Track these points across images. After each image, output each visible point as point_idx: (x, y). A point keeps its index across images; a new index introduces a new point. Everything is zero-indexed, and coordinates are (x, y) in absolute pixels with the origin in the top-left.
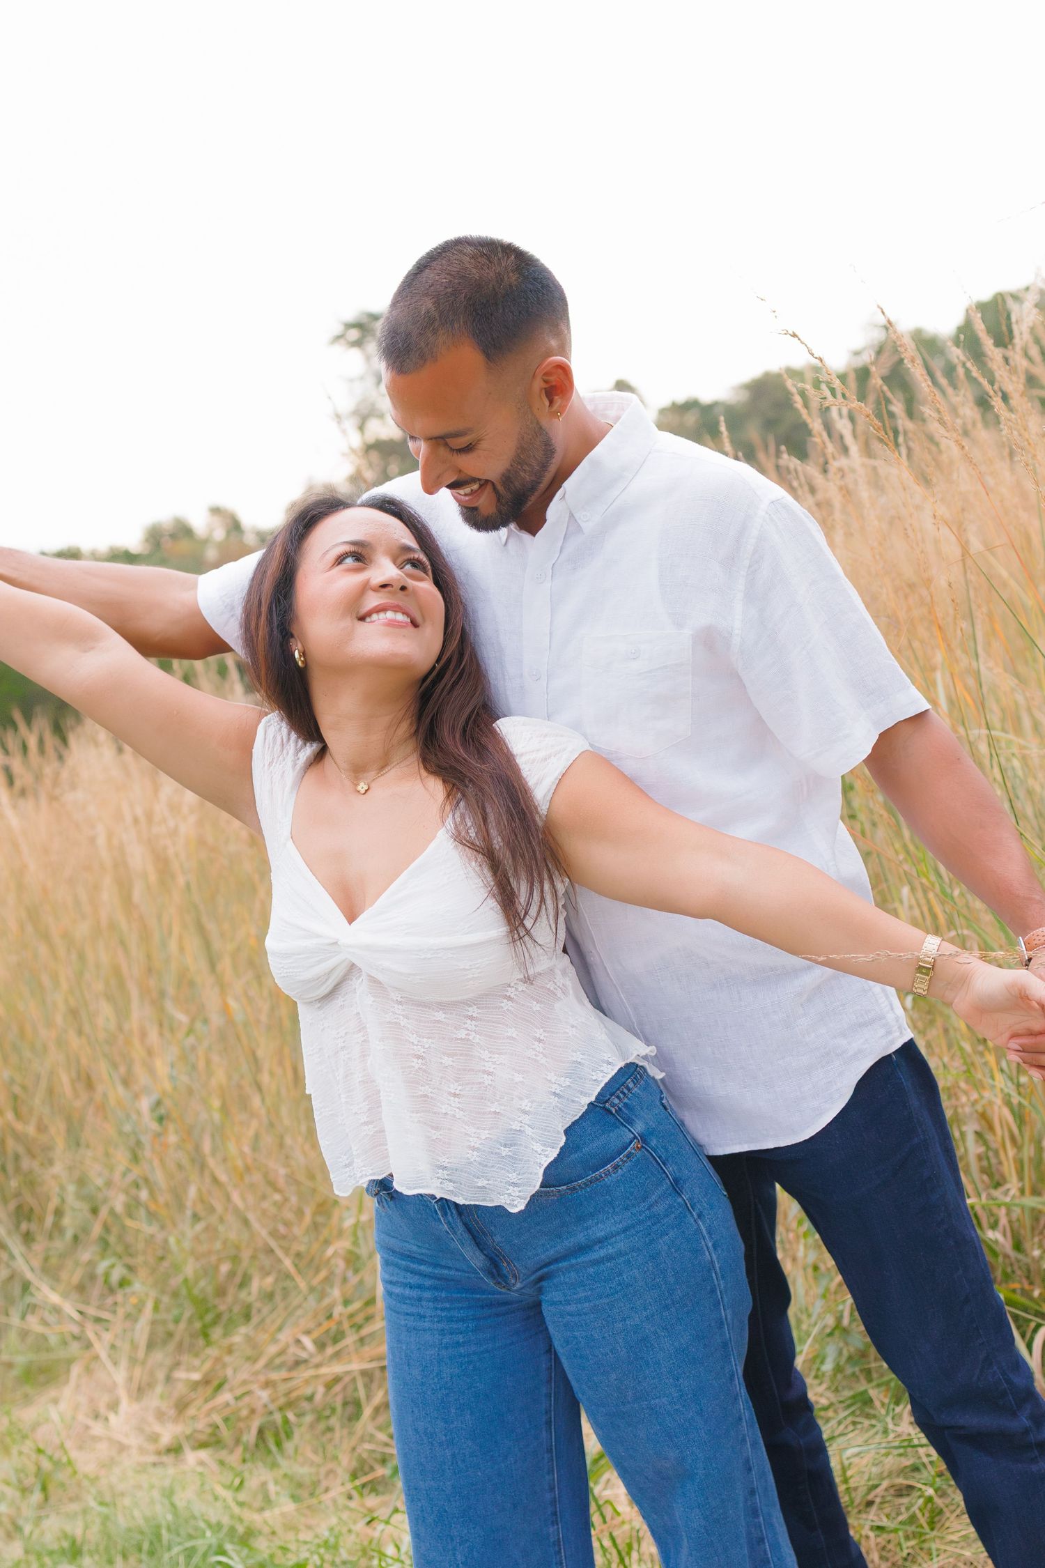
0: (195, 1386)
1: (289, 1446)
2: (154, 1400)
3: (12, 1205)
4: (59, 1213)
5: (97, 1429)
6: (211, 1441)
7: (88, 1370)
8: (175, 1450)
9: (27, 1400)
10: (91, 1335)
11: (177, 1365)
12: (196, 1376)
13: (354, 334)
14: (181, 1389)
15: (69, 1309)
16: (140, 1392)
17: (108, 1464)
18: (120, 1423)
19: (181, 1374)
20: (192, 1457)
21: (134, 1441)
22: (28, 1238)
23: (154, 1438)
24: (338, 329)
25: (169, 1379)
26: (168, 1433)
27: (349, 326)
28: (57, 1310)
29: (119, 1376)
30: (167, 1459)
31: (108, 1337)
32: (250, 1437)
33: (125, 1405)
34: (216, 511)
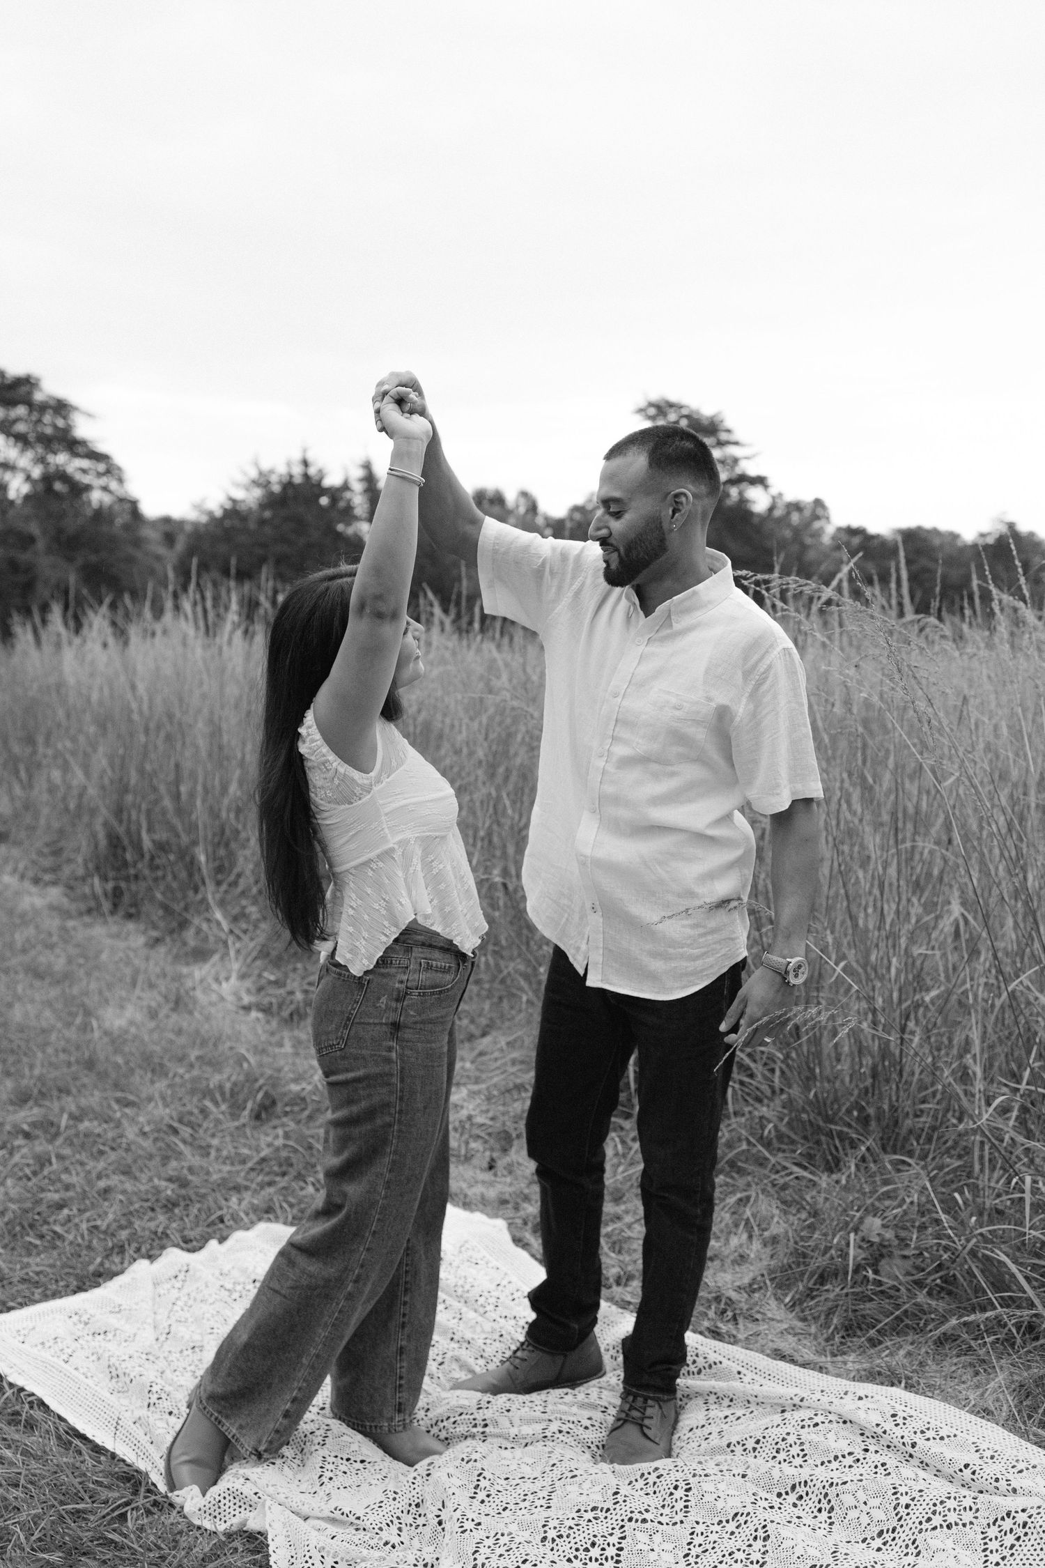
0: (270, 982)
1: (302, 1024)
2: (248, 983)
3: (217, 863)
4: (239, 876)
5: (215, 986)
6: (267, 1010)
7: (222, 959)
8: (247, 1009)
9: (188, 964)
10: (230, 942)
11: (265, 970)
12: (272, 978)
13: (652, 411)
14: (263, 981)
15: (225, 925)
16: (243, 977)
17: (212, 1004)
18: (227, 988)
19: (266, 974)
20: (254, 1014)
21: (230, 998)
22: (219, 883)
23: (240, 999)
24: (643, 404)
25: (260, 976)
26: (247, 999)
27: (651, 405)
28: (219, 924)
29: (236, 966)
30: (242, 1012)
31: (238, 945)
32: (285, 1014)
33: (233, 980)
34: (524, 494)
